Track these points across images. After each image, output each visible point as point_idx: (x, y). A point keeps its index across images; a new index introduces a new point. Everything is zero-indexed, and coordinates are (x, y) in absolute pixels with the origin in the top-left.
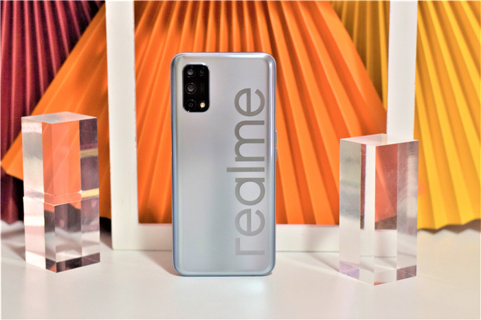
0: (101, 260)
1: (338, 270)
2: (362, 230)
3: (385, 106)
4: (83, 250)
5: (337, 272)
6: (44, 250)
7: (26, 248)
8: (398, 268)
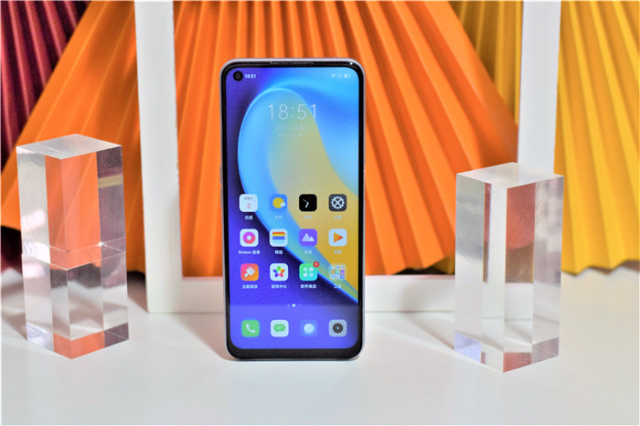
0: (130, 335)
1: (453, 348)
2: (484, 283)
3: (516, 121)
4: (106, 317)
5: (451, 350)
6: (50, 320)
7: (27, 317)
8: (534, 343)
